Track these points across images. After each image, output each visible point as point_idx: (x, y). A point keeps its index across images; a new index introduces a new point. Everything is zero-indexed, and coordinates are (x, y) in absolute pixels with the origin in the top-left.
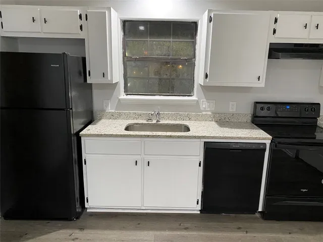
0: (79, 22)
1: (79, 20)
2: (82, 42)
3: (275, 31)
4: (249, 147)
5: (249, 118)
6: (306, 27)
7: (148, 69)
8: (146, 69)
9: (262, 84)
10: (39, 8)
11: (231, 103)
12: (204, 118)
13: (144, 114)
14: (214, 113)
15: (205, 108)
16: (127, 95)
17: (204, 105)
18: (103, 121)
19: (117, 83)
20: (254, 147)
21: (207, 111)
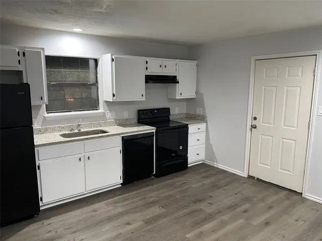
0: (18, 58)
1: (17, 56)
3: (147, 69)
5: (136, 120)
6: (161, 66)
7: (64, 92)
8: (63, 92)
9: (144, 99)
11: (124, 112)
12: (110, 124)
13: (66, 126)
14: (116, 120)
15: (109, 117)
16: (48, 113)
17: (109, 115)
20: (149, 135)
21: (111, 119)
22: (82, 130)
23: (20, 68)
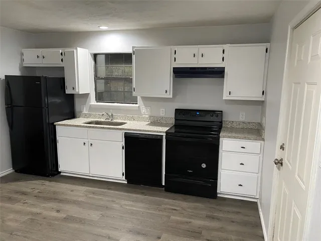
0: (61, 57)
1: (61, 56)
2: (62, 69)
4: (151, 137)
7: (110, 85)
10: (41, 50)
11: (162, 109)
14: (150, 117)
15: (144, 112)
17: (144, 110)
18: (80, 118)
19: (89, 94)
20: (154, 137)
21: (146, 115)
22: (115, 121)
23: (62, 65)
